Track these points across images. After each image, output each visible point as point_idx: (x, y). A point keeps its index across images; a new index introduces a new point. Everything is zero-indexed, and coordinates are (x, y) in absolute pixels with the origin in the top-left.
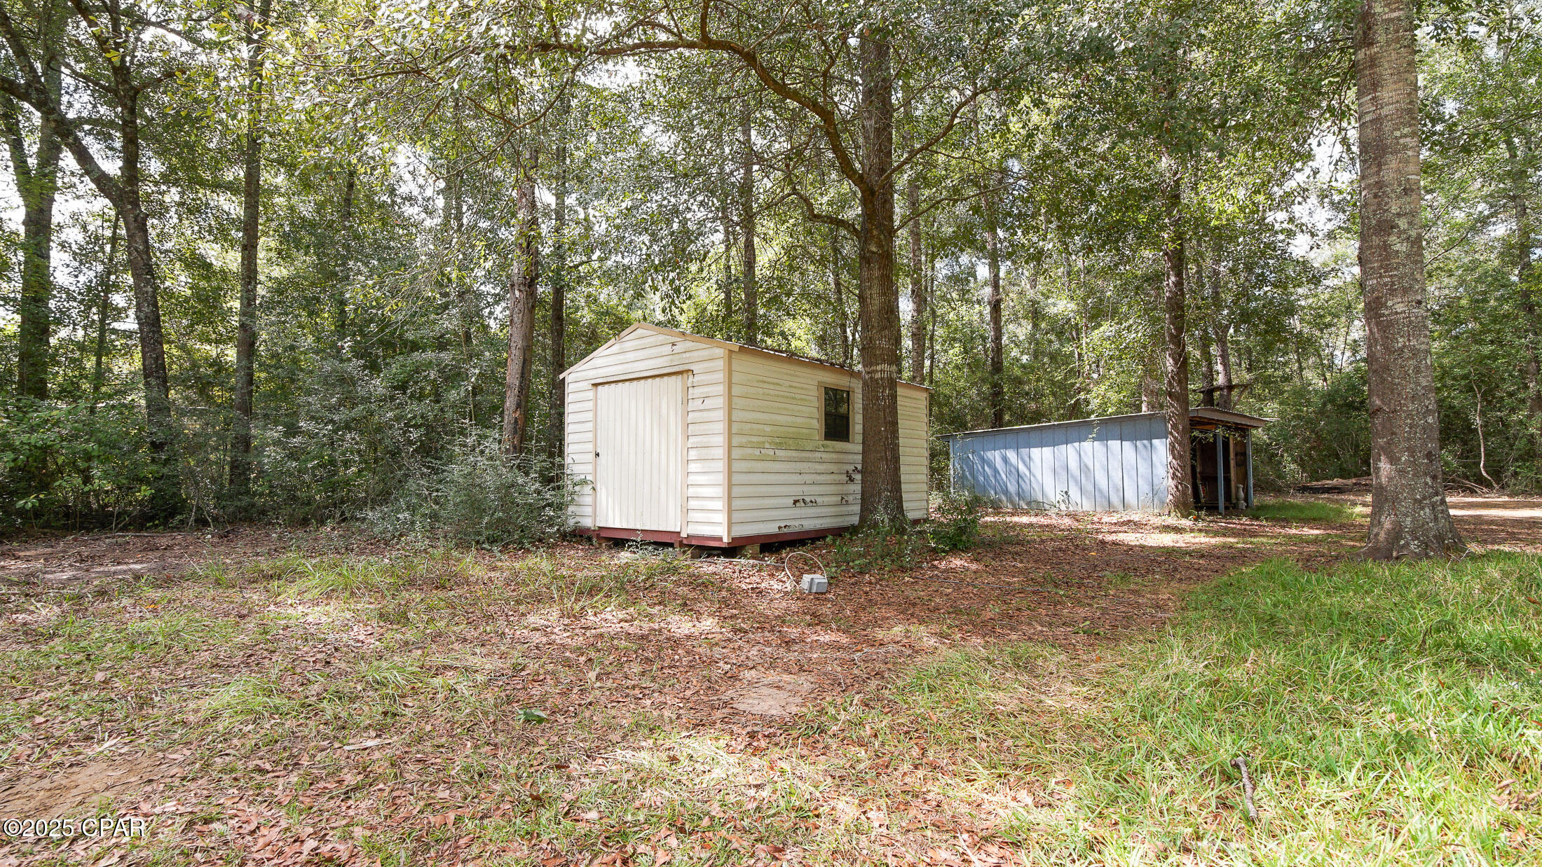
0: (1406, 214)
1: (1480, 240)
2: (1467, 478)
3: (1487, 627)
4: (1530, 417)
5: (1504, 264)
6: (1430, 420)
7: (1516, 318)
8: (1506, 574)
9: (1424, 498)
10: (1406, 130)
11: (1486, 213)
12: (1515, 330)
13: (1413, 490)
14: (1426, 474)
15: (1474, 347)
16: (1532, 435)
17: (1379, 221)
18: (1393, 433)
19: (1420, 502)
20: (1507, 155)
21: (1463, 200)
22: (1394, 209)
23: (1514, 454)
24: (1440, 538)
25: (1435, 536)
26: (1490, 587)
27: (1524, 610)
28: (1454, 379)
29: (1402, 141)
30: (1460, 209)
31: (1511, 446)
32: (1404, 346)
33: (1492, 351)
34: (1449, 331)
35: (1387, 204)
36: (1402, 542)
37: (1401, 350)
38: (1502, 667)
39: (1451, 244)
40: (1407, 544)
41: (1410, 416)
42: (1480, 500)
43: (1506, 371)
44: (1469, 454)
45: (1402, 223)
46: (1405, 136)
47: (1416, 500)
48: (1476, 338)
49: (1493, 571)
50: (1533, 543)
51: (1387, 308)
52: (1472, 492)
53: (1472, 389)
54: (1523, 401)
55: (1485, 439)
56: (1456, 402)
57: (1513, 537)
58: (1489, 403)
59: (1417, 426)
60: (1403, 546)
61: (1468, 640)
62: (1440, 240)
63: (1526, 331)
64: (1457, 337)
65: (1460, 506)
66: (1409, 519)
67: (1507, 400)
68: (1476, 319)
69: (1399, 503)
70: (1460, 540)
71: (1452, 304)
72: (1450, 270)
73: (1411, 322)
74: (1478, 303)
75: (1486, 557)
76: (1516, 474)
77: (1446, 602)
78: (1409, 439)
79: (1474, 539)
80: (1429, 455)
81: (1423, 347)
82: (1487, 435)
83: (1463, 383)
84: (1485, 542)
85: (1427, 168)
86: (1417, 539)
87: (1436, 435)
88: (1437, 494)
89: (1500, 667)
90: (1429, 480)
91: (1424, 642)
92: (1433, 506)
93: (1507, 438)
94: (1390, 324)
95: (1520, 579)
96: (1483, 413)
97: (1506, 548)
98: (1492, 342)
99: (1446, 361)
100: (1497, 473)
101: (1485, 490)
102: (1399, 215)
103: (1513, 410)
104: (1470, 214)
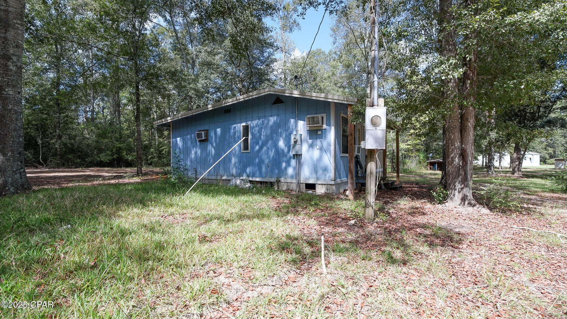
0: (16, 55)
1: (45, 76)
2: (35, 162)
3: (37, 216)
4: (56, 142)
5: (51, 87)
6: (21, 139)
7: (54, 107)
8: (44, 196)
9: (17, 170)
10: (19, 22)
11: (47, 67)
12: (54, 111)
13: (13, 167)
14: (18, 161)
15: (40, 115)
16: (56, 148)
17: (4, 54)
18: (5, 144)
19: (15, 171)
20: (55, 50)
21: (40, 60)
22: (11, 51)
23: (51, 154)
24: (22, 185)
25: (21, 185)
26: (39, 201)
27: (49, 208)
28: (33, 125)
29: (17, 25)
30: (39, 63)
31: (50, 151)
32: (12, 109)
33: (46, 117)
34: (32, 107)
35: (8, 48)
36: (7, 188)
37: (10, 110)
38: (41, 229)
39: (35, 75)
40: (9, 189)
41: (13, 137)
42: (39, 170)
43: (50, 125)
44: (36, 154)
45: (15, 59)
46: (18, 24)
47: (13, 171)
48: (41, 111)
49: (41, 196)
50: (54, 184)
51: (5, 91)
52: (37, 168)
53: (38, 130)
54: (54, 136)
55: (42, 149)
56: (32, 134)
57: (48, 183)
58: (44, 135)
59: (15, 141)
60: (7, 190)
61: (30, 222)
62: (31, 72)
63: (57, 112)
64: (34, 110)
65: (31, 173)
66: (10, 179)
67: (50, 135)
68: (41, 105)
69: (6, 173)
70: (30, 186)
71: (33, 97)
72: (34, 84)
73: (15, 100)
74: (43, 99)
75: (39, 191)
76: (51, 161)
77: (23, 210)
78: (11, 147)
79: (36, 185)
80: (20, 153)
81: (20, 110)
82: (42, 147)
83: (36, 127)
84: (39, 185)
85: (28, 41)
86: (13, 186)
87: (23, 145)
88: (22, 168)
89: (40, 230)
90: (19, 163)
91: (13, 227)
92: (20, 173)
93: (49, 149)
94: (6, 98)
95: (49, 197)
96: (42, 139)
97: (46, 187)
98: (46, 114)
99: (30, 118)
100: (45, 160)
101: (41, 167)
102: (13, 55)
103: (51, 139)
104: (42, 66)
